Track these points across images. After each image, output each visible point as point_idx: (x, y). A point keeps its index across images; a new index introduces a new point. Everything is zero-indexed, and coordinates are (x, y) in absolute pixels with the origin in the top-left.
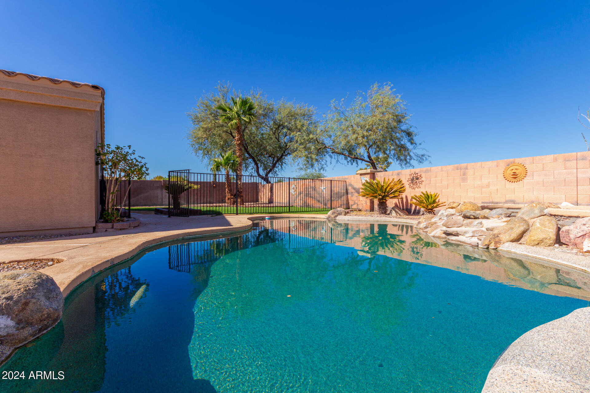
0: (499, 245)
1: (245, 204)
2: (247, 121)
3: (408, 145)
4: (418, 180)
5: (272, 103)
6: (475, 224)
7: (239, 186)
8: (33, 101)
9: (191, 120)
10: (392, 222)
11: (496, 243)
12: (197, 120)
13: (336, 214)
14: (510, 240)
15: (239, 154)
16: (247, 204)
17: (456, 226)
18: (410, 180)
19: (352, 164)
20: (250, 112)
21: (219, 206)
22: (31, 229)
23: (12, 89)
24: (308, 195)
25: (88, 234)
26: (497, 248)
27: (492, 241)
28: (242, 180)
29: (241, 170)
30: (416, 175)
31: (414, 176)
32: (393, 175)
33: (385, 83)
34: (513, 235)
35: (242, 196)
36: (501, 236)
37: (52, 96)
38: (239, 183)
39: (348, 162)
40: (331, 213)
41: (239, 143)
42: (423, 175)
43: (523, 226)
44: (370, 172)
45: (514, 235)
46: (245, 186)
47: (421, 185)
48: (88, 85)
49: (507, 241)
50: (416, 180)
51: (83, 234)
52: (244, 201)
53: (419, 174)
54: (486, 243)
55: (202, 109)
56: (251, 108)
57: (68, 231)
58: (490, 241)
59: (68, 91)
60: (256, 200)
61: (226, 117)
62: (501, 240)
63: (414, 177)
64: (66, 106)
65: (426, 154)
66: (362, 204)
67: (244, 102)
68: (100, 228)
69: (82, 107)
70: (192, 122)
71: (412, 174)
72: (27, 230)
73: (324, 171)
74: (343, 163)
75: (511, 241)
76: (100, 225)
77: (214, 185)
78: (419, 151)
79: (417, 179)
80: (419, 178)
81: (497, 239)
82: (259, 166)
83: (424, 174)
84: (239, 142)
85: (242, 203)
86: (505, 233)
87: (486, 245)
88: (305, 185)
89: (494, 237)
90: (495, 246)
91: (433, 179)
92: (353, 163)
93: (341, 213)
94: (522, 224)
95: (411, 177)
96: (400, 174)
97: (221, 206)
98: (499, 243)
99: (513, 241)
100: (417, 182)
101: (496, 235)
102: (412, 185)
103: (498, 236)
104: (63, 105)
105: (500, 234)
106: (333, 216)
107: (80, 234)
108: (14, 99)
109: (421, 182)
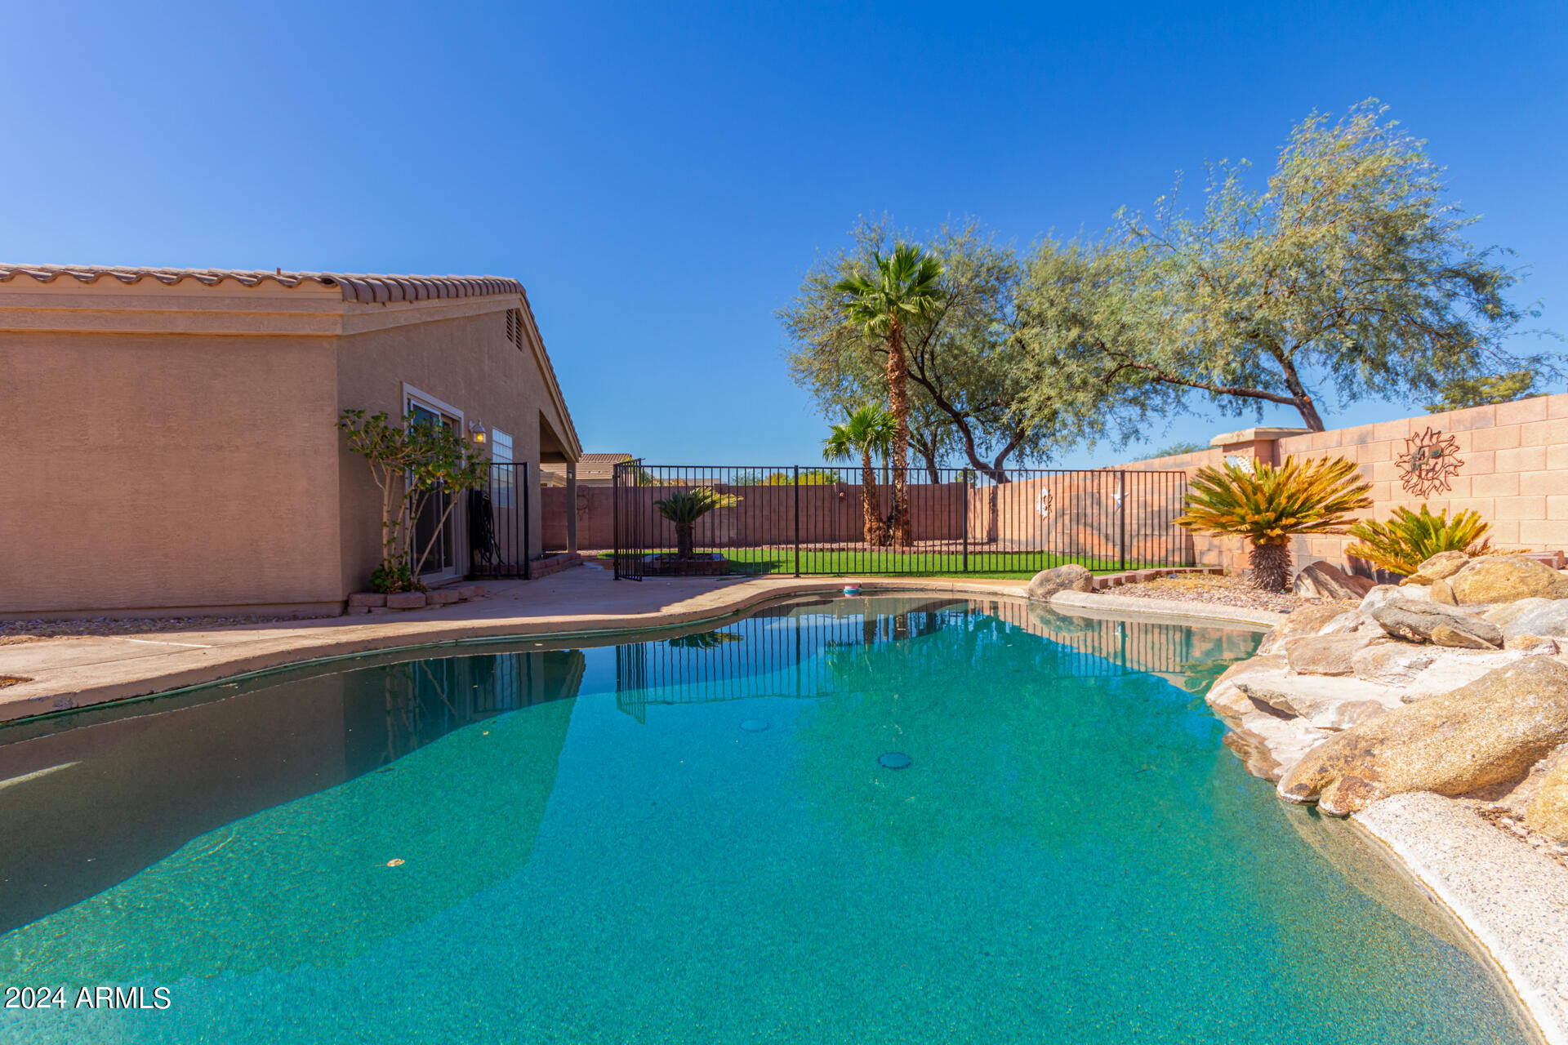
0: (1358, 801)
1: (915, 543)
2: (913, 311)
3: (1480, 325)
4: (1440, 460)
5: (1011, 250)
6: (1395, 670)
7: (899, 494)
8: (217, 329)
9: (784, 328)
10: (1239, 622)
11: (1349, 786)
12: (799, 326)
13: (1051, 586)
14: (1430, 782)
15: (897, 407)
16: (922, 544)
17: (1321, 670)
18: (1405, 458)
19: (1240, 414)
20: (927, 287)
21: (841, 550)
22: (222, 603)
23: (177, 310)
24: (1079, 518)
25: (328, 617)
26: (1345, 817)
27: (1334, 773)
28: (908, 479)
29: (903, 450)
30: (1434, 440)
31: (1426, 442)
32: (1340, 444)
33: (1354, 107)
34: (1451, 757)
35: (907, 523)
36: (1384, 753)
37: (249, 314)
38: (899, 486)
39: (1223, 407)
40: (1037, 583)
41: (897, 377)
42: (1462, 439)
43: (1531, 712)
44: (1252, 437)
45: (1460, 761)
46: (915, 493)
47: (1451, 478)
48: (310, 279)
49: (1413, 789)
50: (1432, 462)
51: (316, 618)
52: (914, 535)
53: (1445, 436)
54: (1304, 779)
55: (815, 295)
56: (926, 276)
57: (293, 608)
58: (1323, 770)
59: (277, 299)
60: (960, 532)
61: (857, 308)
62: (1375, 777)
63: (1426, 449)
64: (277, 332)
65: (1552, 351)
66: (1230, 550)
67: (906, 261)
68: (356, 604)
69: (308, 331)
70: (787, 334)
71: (1417, 435)
72: (215, 603)
73: (1142, 441)
74: (1202, 414)
75: (1435, 791)
76: (357, 598)
77: (841, 494)
78: (1517, 343)
79: (1438, 455)
80: (1447, 452)
81: (1359, 770)
82: (976, 441)
83: (1468, 433)
84: (897, 373)
85: (908, 540)
86: (1413, 737)
87: (1301, 788)
88: (1074, 489)
89: (1347, 752)
90: (1336, 803)
91: (1506, 455)
92: (1244, 411)
93: (1071, 582)
94: (1531, 700)
95: (1413, 449)
96: (1369, 440)
97: (843, 549)
98: (1363, 791)
99: (1449, 790)
100: (1437, 469)
101: (1363, 745)
102: (1415, 479)
103: (1368, 752)
104: (270, 331)
105: (1382, 742)
106: (1040, 591)
107: (311, 618)
108: (183, 331)
109: (1452, 468)
